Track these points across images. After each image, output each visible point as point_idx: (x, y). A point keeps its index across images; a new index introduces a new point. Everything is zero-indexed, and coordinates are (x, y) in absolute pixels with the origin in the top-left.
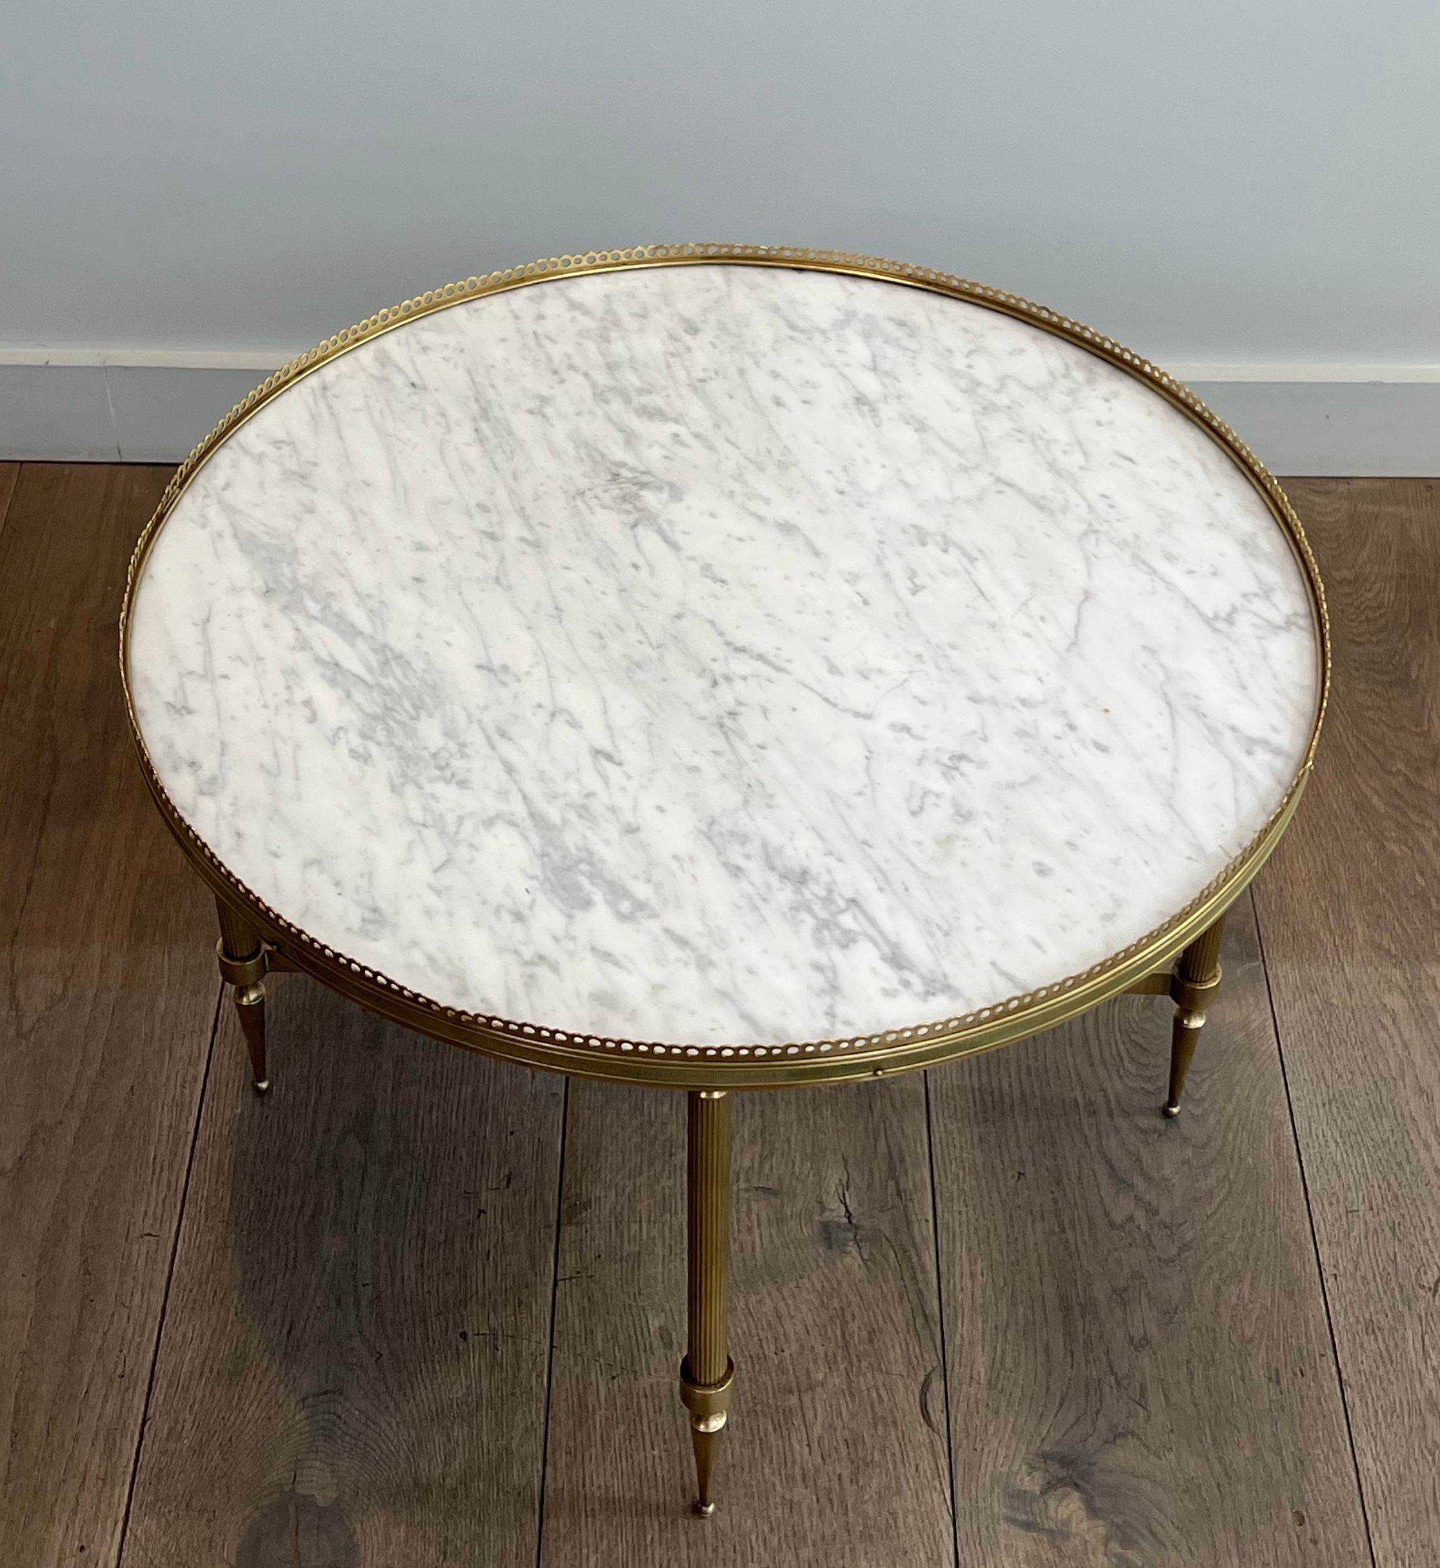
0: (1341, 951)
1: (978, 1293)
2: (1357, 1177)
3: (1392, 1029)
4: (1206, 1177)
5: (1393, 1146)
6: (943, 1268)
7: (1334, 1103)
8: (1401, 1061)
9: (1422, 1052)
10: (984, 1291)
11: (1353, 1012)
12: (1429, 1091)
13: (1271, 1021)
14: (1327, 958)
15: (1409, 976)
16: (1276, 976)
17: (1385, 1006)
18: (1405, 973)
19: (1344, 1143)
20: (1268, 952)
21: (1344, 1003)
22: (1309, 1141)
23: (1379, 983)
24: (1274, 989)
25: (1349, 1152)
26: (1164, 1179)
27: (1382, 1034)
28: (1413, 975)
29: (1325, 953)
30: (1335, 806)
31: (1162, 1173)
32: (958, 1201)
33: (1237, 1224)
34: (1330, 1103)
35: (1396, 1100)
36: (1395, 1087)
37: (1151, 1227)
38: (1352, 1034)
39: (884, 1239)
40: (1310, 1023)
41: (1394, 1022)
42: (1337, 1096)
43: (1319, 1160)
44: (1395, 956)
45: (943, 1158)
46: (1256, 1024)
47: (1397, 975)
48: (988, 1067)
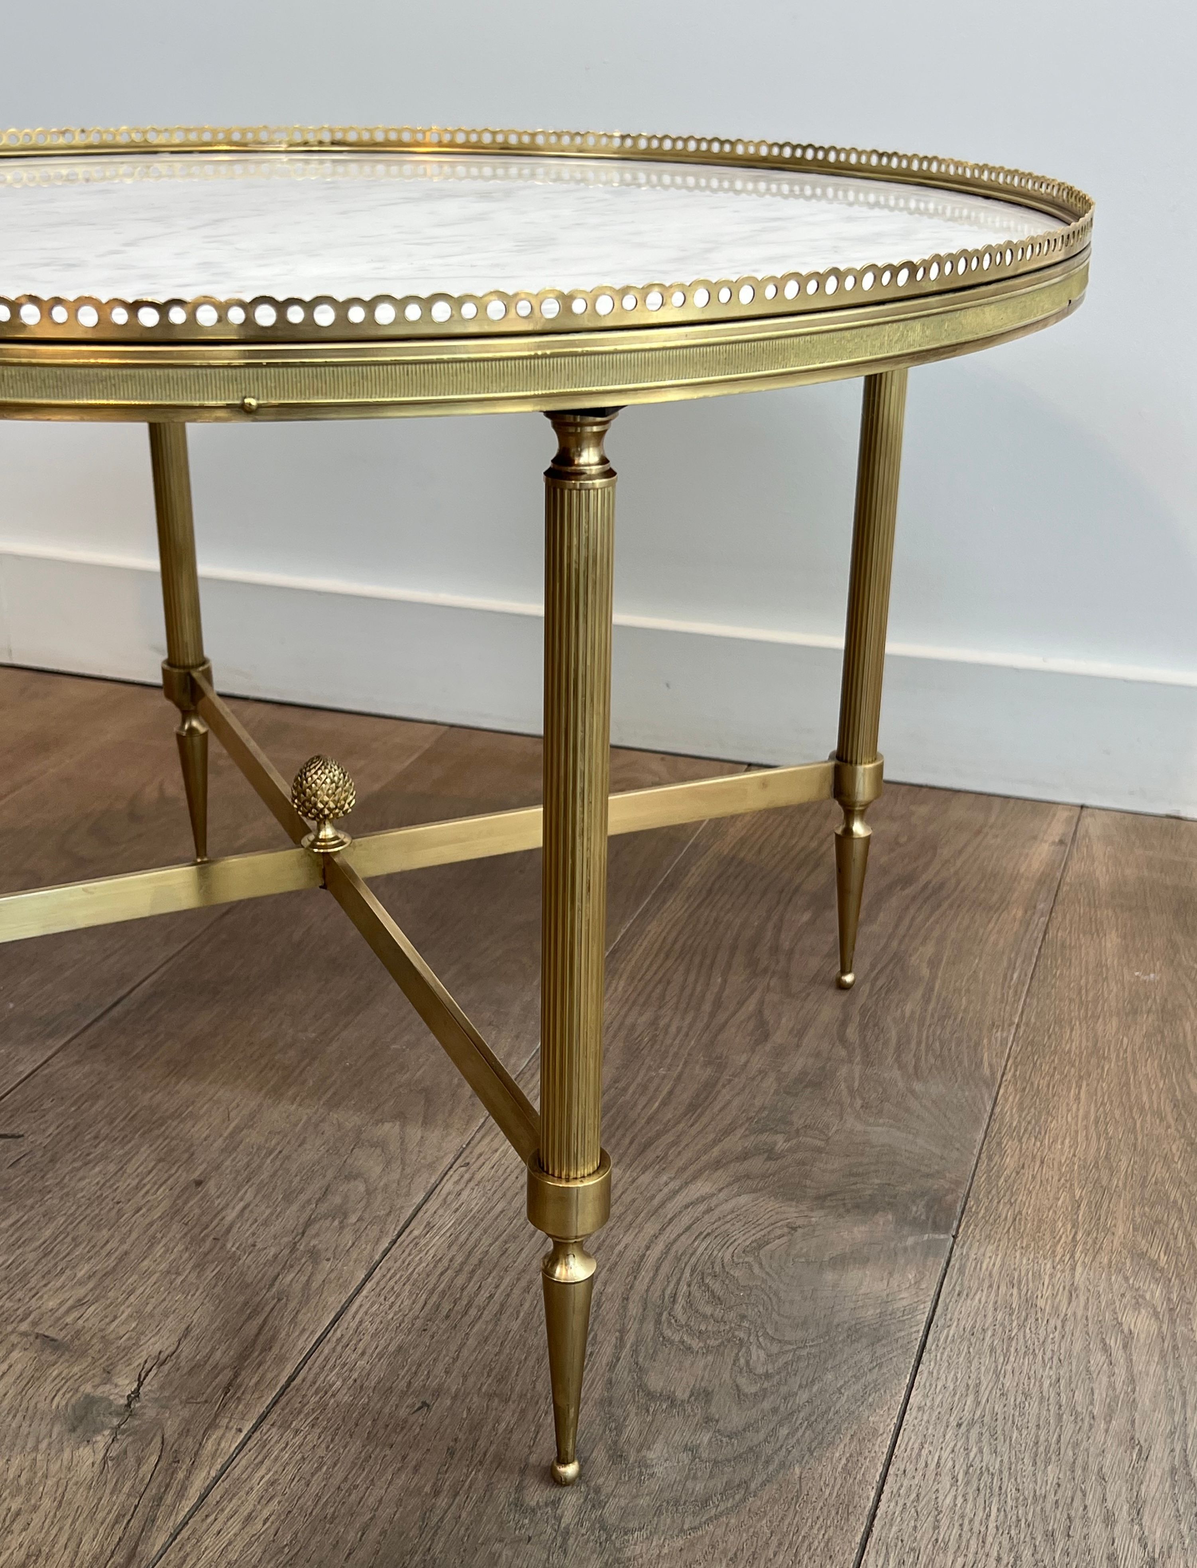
0: (1080, 1248)
1: (239, 1545)
2: (968, 1535)
3: (1119, 1355)
4: (711, 1476)
5: (1049, 1506)
6: (215, 1495)
7: (977, 1426)
8: (1116, 1398)
9: (1155, 1395)
10: (250, 1544)
11: (1064, 1322)
12: (1145, 1446)
13: (929, 1305)
14: (1054, 1252)
15: (1174, 1296)
16: (964, 1257)
17: (1121, 1324)
18: (1169, 1292)
19: (967, 1483)
20: (967, 1226)
21: (1056, 1310)
22: (910, 1468)
23: (1123, 1295)
24: (953, 1272)
25: (970, 1498)
26: (643, 1464)
27: (1098, 1358)
28: (1182, 1299)
29: (1055, 1245)
30: (1145, 1098)
31: (644, 1452)
32: (307, 1415)
33: (725, 1552)
34: (972, 1424)
35: (1085, 1444)
36: (1091, 1426)
37: (580, 1523)
38: (1049, 1347)
39: (158, 1439)
40: (990, 1319)
41: (1125, 1347)
42: (987, 1419)
43: (913, 1496)
44: (1162, 1270)
45: (327, 1360)
46: (905, 1303)
47: (1156, 1293)
48: (473, 1271)
